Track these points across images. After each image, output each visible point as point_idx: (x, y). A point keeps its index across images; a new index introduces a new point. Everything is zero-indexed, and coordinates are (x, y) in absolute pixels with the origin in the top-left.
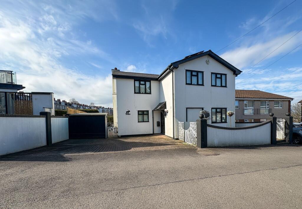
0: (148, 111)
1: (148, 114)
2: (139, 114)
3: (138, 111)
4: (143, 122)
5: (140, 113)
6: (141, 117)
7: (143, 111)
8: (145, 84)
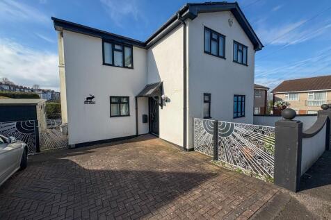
0: (128, 98)
1: (128, 103)
2: (111, 103)
3: (111, 97)
4: (120, 116)
5: (114, 100)
6: (115, 107)
7: (119, 98)
8: (123, 51)
